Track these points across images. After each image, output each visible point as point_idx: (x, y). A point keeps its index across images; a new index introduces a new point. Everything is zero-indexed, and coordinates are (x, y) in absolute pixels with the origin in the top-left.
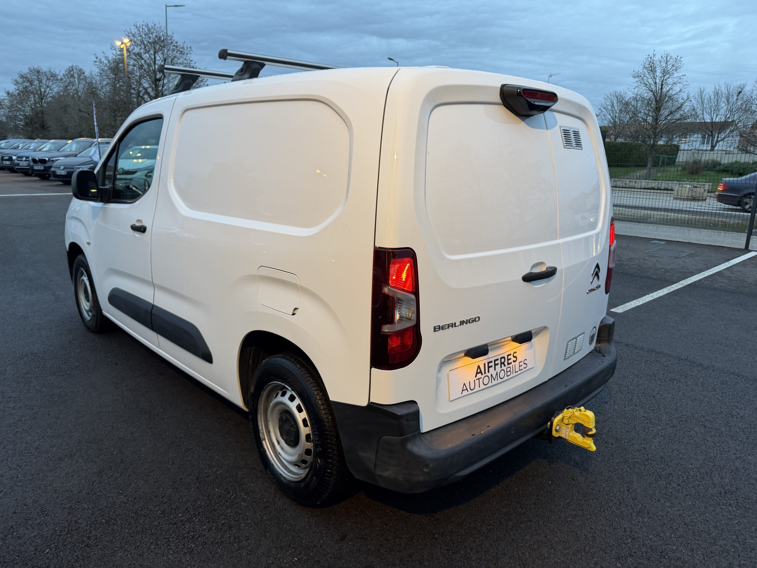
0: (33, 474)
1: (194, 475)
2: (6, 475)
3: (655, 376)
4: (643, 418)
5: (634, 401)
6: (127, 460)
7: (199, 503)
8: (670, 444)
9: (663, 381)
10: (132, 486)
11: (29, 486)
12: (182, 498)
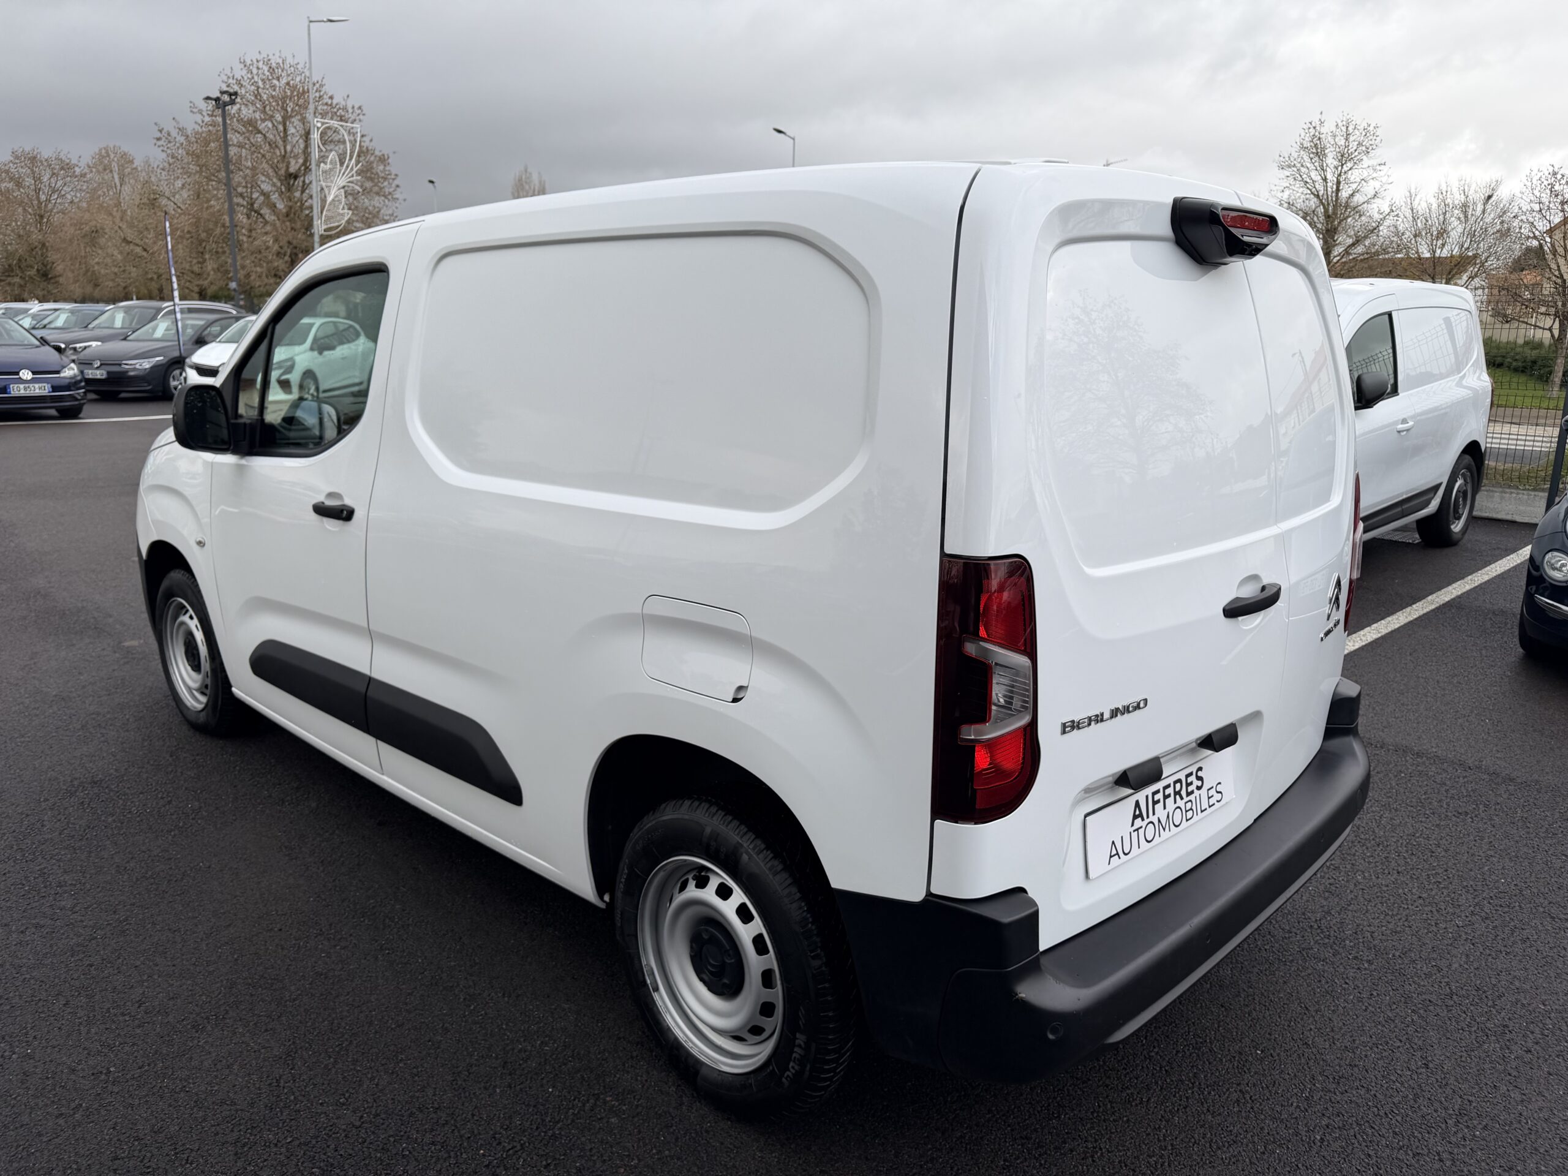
0: (141, 1064)
1: (497, 1058)
3: (1423, 807)
4: (1421, 901)
5: (1393, 864)
6: (343, 1024)
7: (518, 1122)
8: (1490, 959)
9: (1443, 816)
10: (365, 1086)
11: (137, 1092)
12: (479, 1111)
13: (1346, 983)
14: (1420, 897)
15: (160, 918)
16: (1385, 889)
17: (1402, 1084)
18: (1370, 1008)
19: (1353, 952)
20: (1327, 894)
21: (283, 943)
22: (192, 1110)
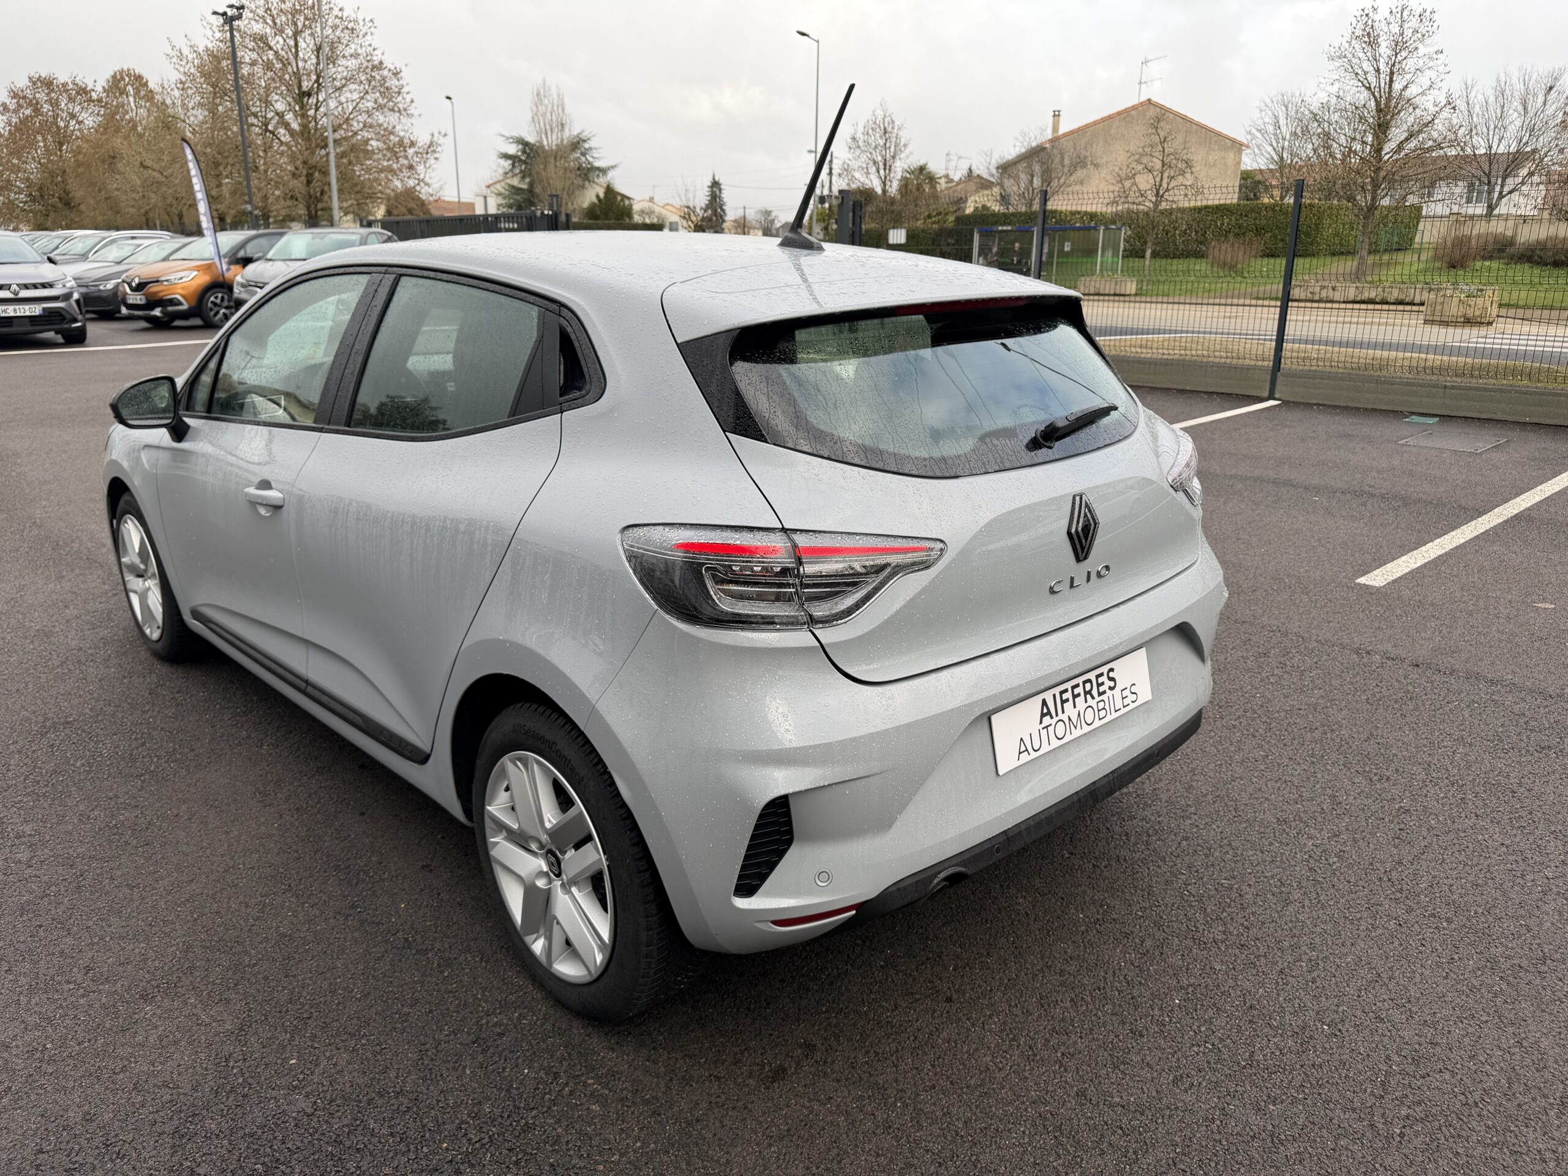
0: (80, 1040)
1: (469, 1033)
2: (17, 1046)
3: (1501, 740)
4: (1504, 849)
5: (1470, 806)
6: (304, 994)
7: (487, 1110)
9: (1524, 751)
10: (322, 1067)
11: (72, 1073)
12: (445, 1096)
13: (1423, 945)
14: (1503, 844)
15: (119, 873)
16: (1463, 835)
18: (1452, 975)
19: (1430, 909)
20: (1396, 840)
21: (247, 900)
22: (130, 1094)
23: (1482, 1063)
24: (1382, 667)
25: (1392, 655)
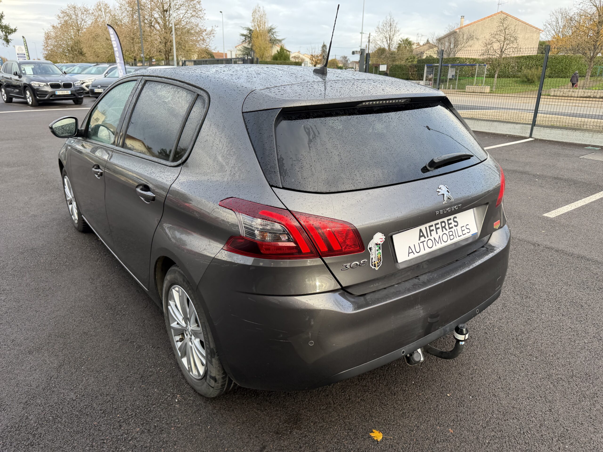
13: (523, 367)
17: (536, 418)
19: (530, 352)
23: (532, 417)
24: (543, 251)
25: (549, 246)
